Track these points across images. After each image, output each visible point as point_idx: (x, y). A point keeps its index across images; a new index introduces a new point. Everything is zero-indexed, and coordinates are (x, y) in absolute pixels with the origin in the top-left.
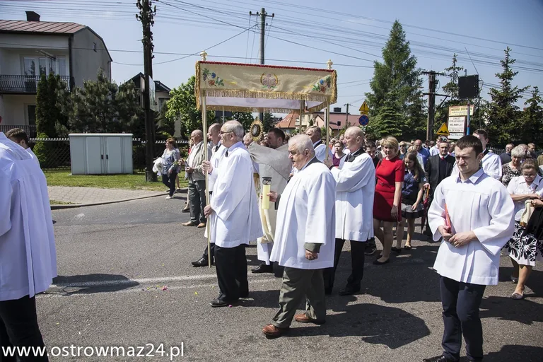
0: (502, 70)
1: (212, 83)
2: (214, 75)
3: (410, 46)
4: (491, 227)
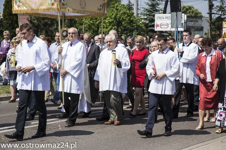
1: (64, 5)
2: (63, 0)
4: (171, 70)
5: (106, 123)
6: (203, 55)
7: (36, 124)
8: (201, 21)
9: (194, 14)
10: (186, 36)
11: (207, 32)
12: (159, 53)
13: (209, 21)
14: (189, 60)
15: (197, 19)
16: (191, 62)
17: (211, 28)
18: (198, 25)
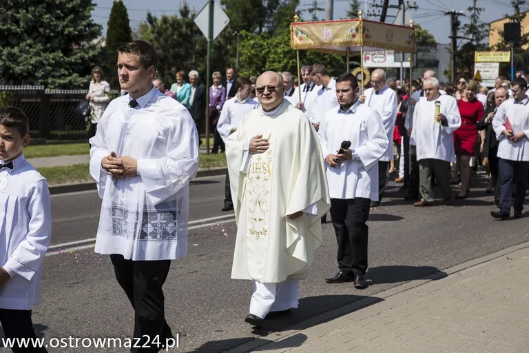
5: (416, 204)
8: (434, 51)
9: (421, 38)
11: (448, 70)
13: (452, 51)
15: (429, 48)
17: (455, 62)
18: (429, 58)
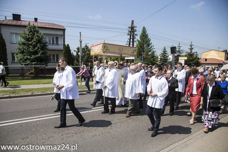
0: (190, 48)
1: (106, 49)
2: (107, 47)
3: (148, 35)
4: (161, 92)
6: (192, 78)
7: (58, 115)
10: (179, 66)
12: (156, 78)
14: (180, 79)
16: (182, 80)
